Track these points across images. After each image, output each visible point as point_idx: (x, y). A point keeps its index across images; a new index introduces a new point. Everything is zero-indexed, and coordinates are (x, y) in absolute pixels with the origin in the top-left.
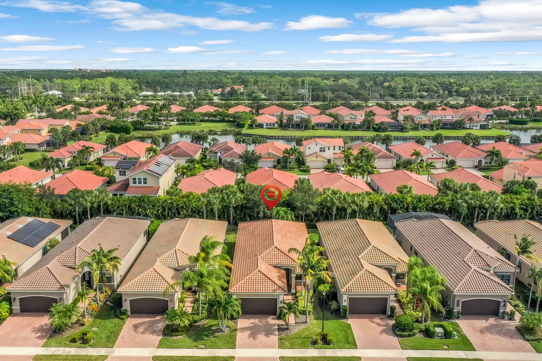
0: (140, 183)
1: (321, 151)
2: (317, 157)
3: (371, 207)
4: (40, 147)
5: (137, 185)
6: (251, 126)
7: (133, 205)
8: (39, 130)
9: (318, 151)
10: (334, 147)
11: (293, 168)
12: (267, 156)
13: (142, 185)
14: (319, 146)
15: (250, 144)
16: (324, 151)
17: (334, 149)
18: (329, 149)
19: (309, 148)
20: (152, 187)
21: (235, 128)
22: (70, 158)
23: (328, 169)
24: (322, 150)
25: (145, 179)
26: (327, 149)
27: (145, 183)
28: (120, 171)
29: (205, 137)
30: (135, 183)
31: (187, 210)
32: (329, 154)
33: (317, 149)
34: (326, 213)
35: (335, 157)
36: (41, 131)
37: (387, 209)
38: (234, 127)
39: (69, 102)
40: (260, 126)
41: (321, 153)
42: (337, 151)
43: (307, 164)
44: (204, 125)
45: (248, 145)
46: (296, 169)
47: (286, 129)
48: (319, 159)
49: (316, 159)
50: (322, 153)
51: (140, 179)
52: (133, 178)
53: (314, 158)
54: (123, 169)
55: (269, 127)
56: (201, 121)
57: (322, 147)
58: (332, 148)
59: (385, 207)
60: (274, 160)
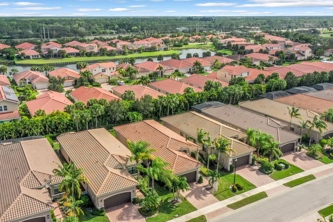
1: (103, 72)
6: (19, 58)
9: (101, 72)
10: (110, 68)
11: (88, 85)
14: (101, 68)
16: (105, 71)
17: (110, 70)
18: (107, 70)
19: (95, 70)
23: (111, 83)
24: (104, 71)
32: (108, 73)
33: (100, 70)
35: (112, 75)
42: (112, 70)
43: (96, 81)
46: (90, 85)
48: (103, 77)
53: (99, 76)
55: (34, 58)
57: (103, 68)
60: (72, 80)
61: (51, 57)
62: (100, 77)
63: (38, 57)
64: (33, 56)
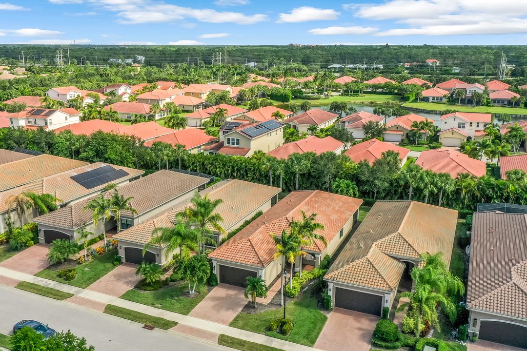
0: (233, 143)
1: (459, 127)
2: (453, 134)
3: (457, 192)
4: (196, 109)
5: (231, 145)
6: (416, 100)
7: (206, 162)
8: (200, 94)
10: (478, 123)
11: (423, 144)
12: (395, 129)
13: (235, 145)
14: (457, 121)
15: (389, 116)
16: (464, 127)
17: (478, 126)
18: (471, 126)
19: (446, 123)
20: (244, 148)
21: (398, 102)
22: (209, 119)
24: (462, 126)
25: (238, 140)
26: (467, 125)
27: (238, 144)
28: (224, 132)
29: (343, 107)
30: (229, 143)
31: (255, 173)
32: (469, 131)
33: (455, 125)
34: (401, 192)
35: (476, 135)
36: (202, 95)
37: (479, 196)
38: (398, 100)
39: (252, 72)
40: (426, 100)
41: (459, 129)
42: (481, 128)
43: (440, 141)
44: (367, 96)
45: (387, 117)
46: (425, 146)
47: (454, 105)
48: (455, 135)
49: (452, 136)
50: (461, 129)
51: (233, 140)
52: (228, 138)
54: (226, 129)
55: (435, 101)
56: (365, 92)
57: (462, 122)
58: (474, 125)
59: (477, 193)
60: (402, 133)
61: (458, 103)
62: (450, 135)
63: (442, 100)
64: (433, 99)
